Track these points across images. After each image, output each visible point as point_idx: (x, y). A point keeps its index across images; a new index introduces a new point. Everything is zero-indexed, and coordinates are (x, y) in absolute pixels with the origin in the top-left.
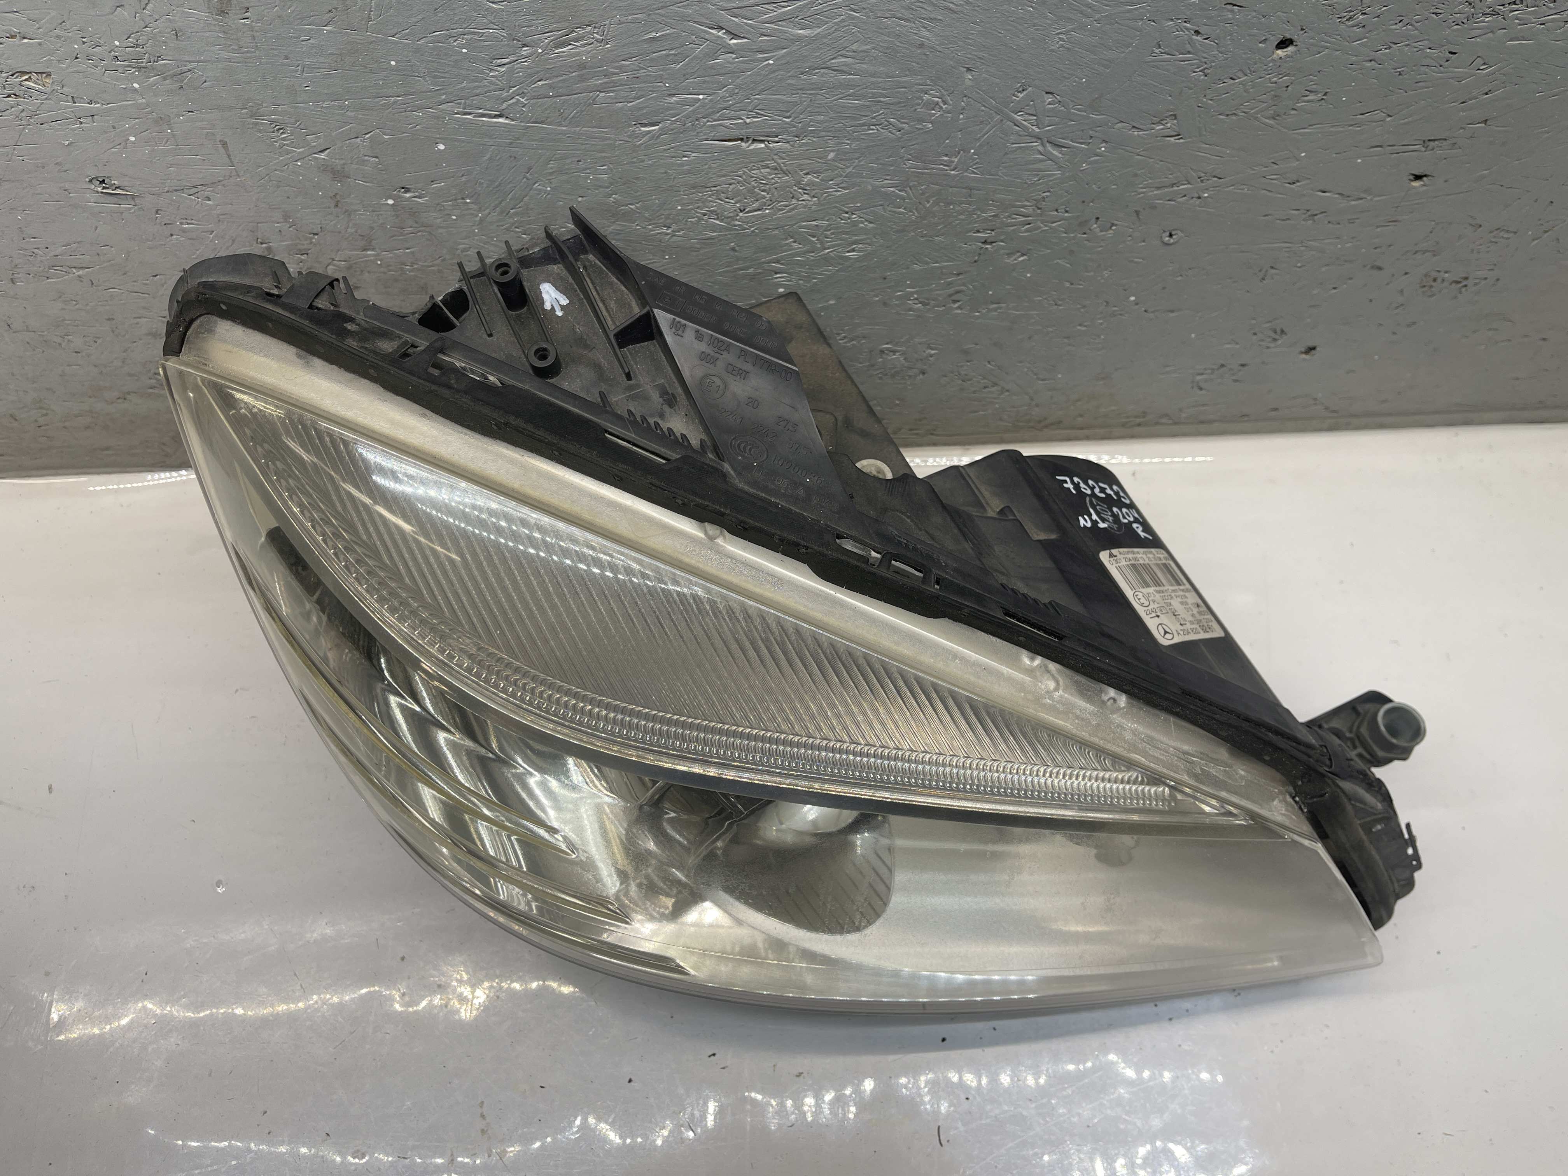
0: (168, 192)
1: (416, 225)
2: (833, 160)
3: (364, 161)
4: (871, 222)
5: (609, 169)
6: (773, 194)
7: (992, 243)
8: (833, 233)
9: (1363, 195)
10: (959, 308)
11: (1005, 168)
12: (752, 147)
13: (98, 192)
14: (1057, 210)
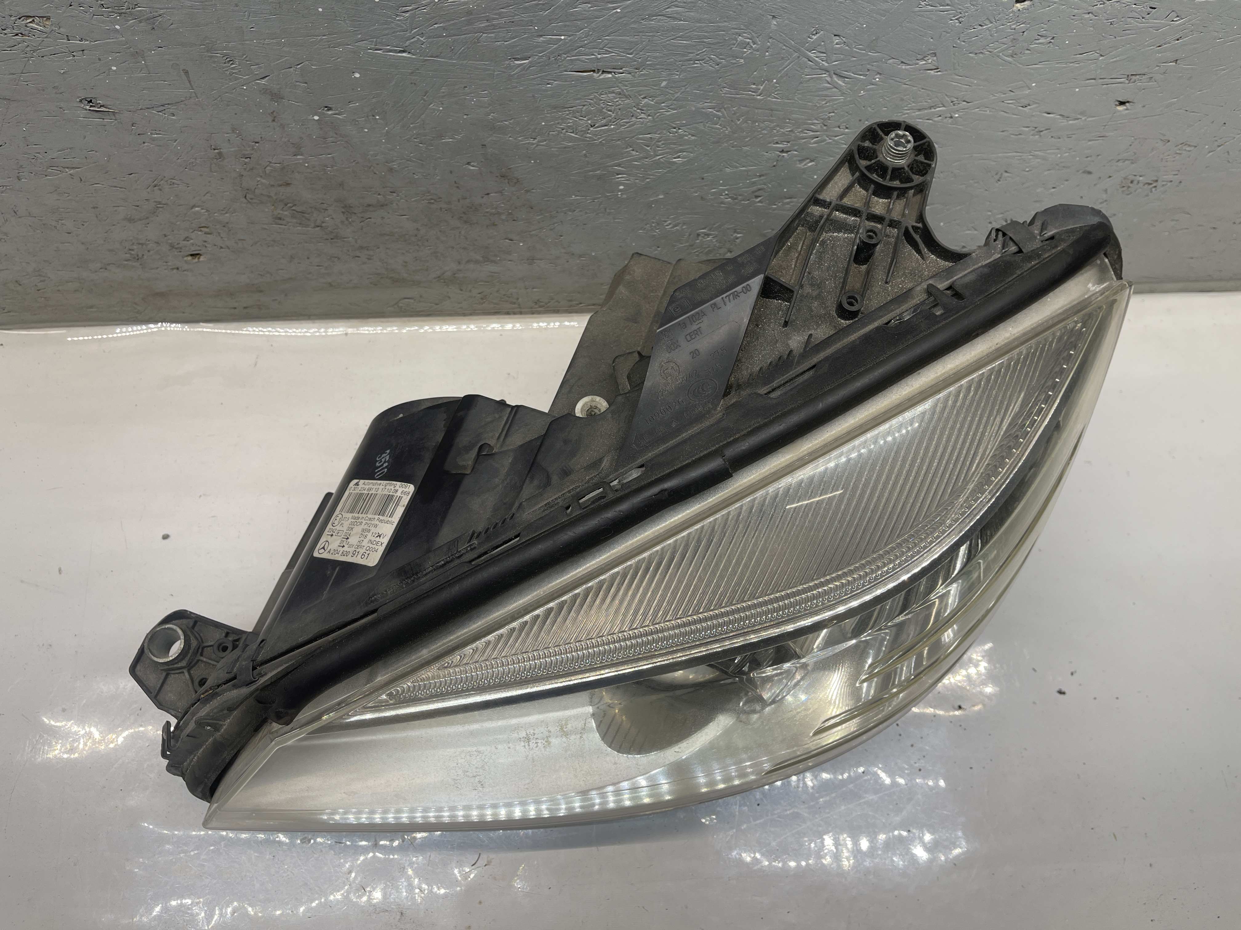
0: (141, 109)
1: (335, 135)
2: (665, 87)
3: (295, 86)
4: (693, 136)
5: (490, 93)
6: (617, 113)
7: (787, 152)
8: (663, 144)
9: (1079, 116)
10: (760, 202)
11: (799, 94)
12: (601, 77)
13: (86, 110)
14: (839, 127)
